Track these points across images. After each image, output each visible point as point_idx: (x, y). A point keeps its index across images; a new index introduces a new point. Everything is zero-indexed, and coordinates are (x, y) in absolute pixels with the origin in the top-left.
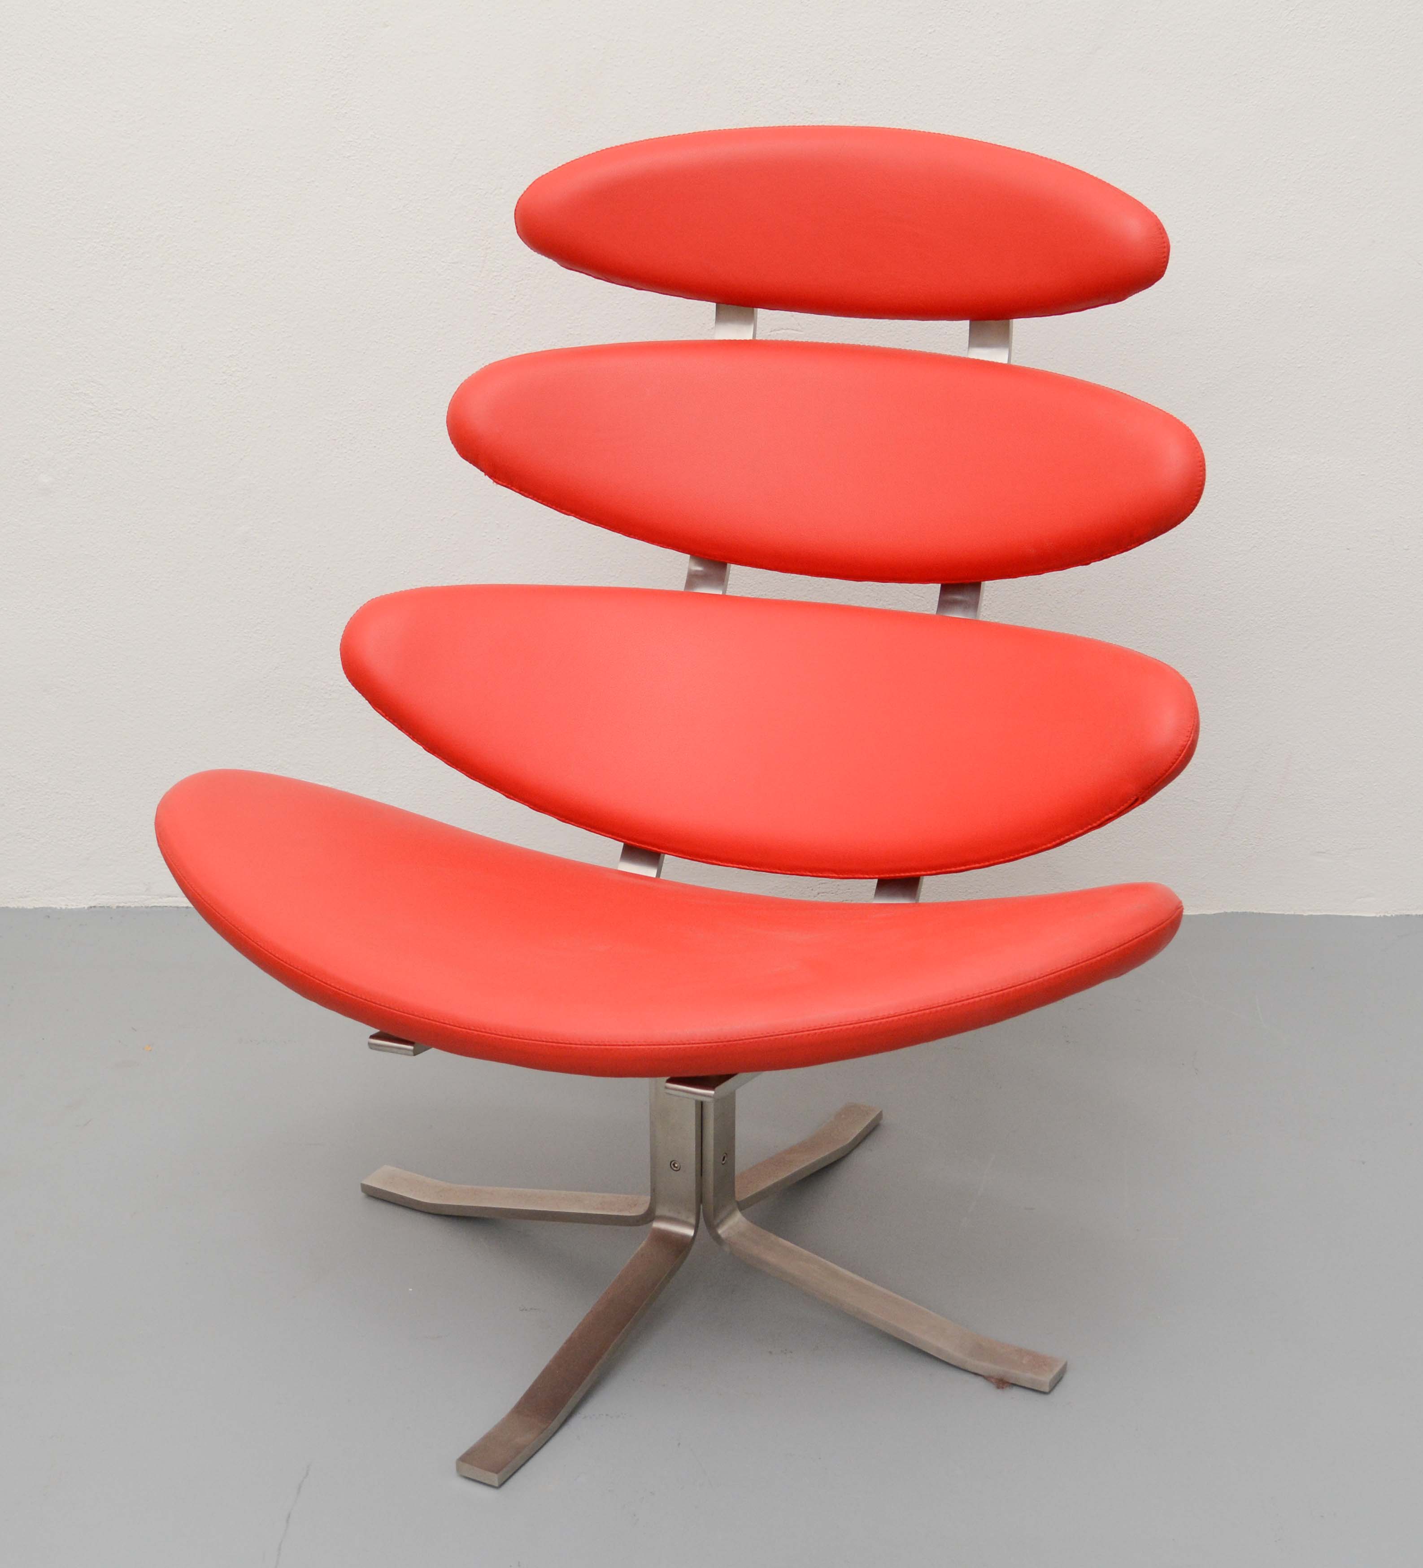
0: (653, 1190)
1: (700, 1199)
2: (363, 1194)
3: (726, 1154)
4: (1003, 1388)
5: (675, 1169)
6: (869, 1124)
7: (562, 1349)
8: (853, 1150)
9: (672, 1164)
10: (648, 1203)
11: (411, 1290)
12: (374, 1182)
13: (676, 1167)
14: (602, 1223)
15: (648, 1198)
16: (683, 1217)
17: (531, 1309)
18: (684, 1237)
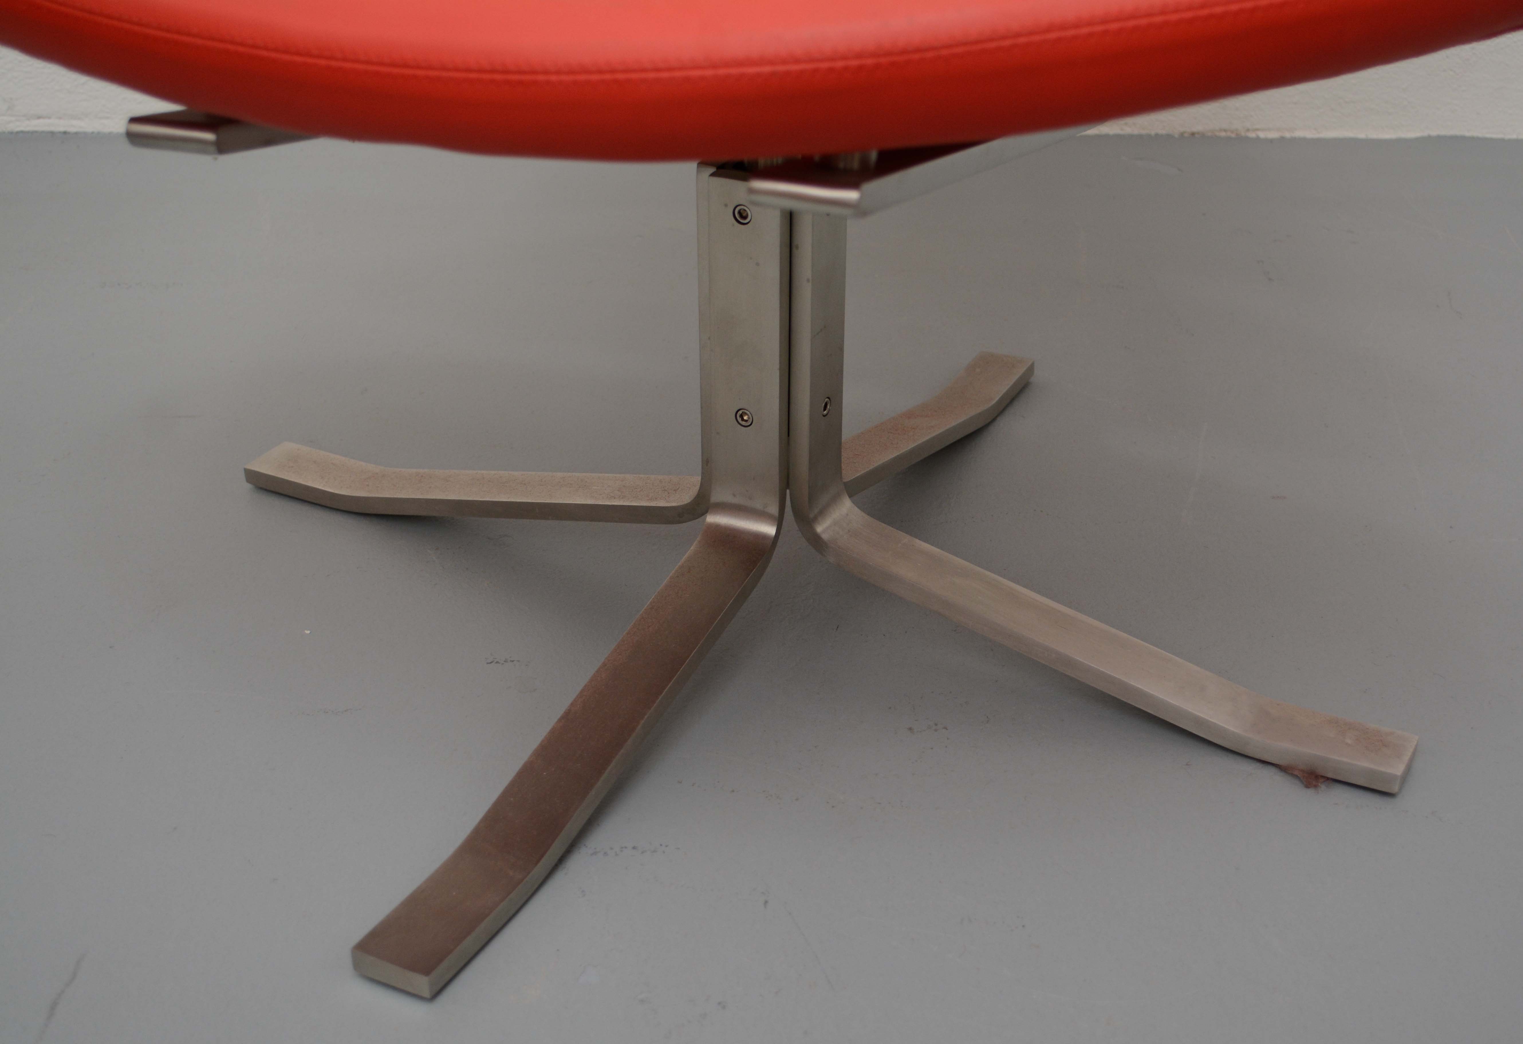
0: (707, 462)
1: (787, 479)
2: (249, 486)
3: (828, 398)
4: (1316, 786)
5: (743, 423)
6: (1015, 384)
7: (552, 732)
8: (994, 420)
9: (739, 414)
10: (698, 487)
11: (308, 632)
12: (265, 467)
13: (746, 421)
14: (621, 520)
15: (697, 479)
16: (758, 505)
17: (506, 661)
18: (760, 537)
